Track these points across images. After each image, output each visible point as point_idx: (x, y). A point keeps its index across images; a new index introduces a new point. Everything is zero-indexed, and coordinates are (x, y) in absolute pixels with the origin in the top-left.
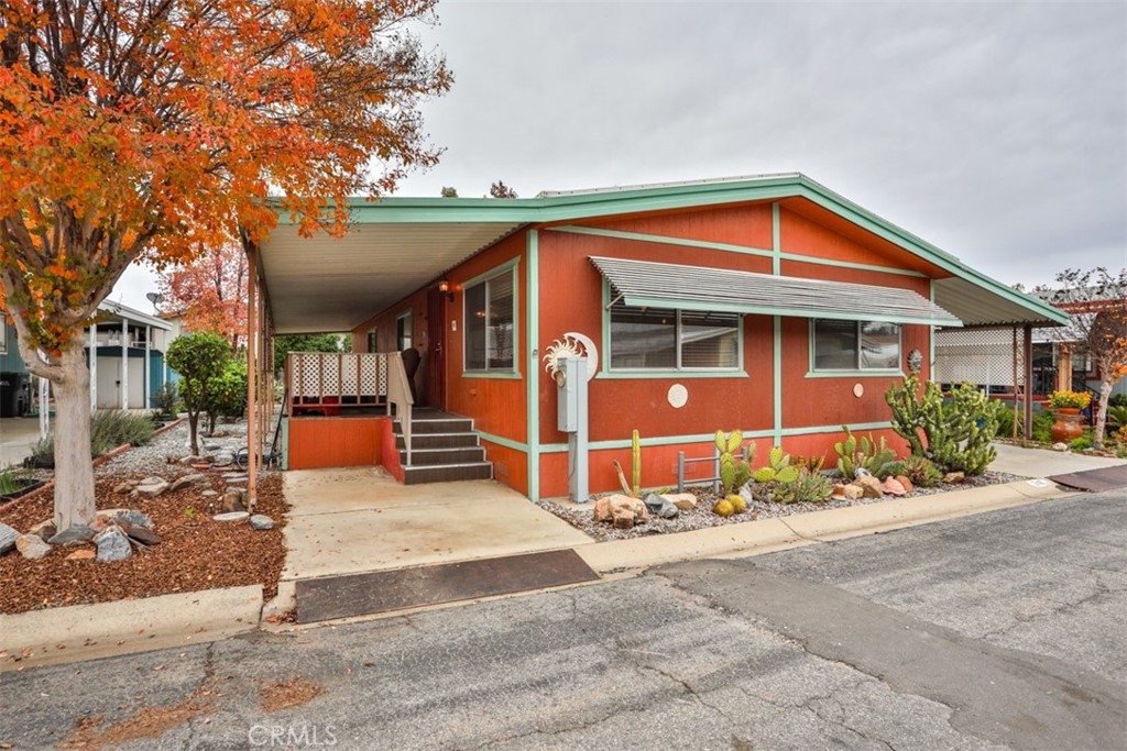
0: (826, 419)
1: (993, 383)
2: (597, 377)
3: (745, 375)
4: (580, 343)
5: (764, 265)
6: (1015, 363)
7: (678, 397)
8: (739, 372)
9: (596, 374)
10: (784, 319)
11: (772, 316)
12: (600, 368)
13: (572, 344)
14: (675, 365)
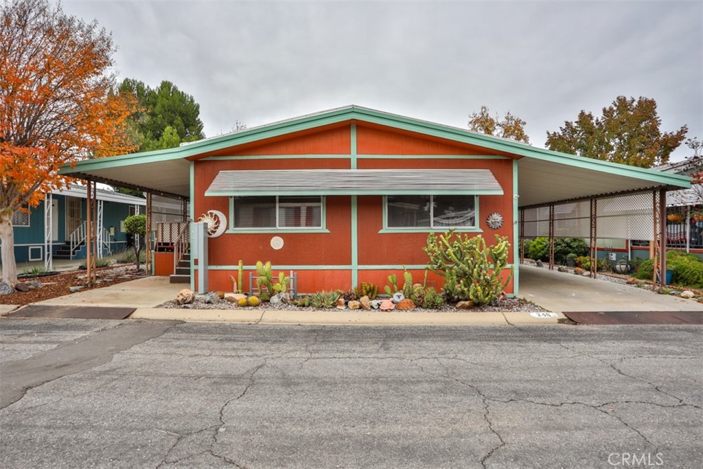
0: (399, 260)
1: (633, 239)
2: (226, 232)
3: (328, 231)
4: (216, 215)
5: (346, 164)
6: (655, 223)
7: (277, 244)
8: (322, 229)
9: (225, 231)
10: (359, 197)
11: (350, 196)
12: (227, 228)
13: (212, 216)
14: (275, 226)
